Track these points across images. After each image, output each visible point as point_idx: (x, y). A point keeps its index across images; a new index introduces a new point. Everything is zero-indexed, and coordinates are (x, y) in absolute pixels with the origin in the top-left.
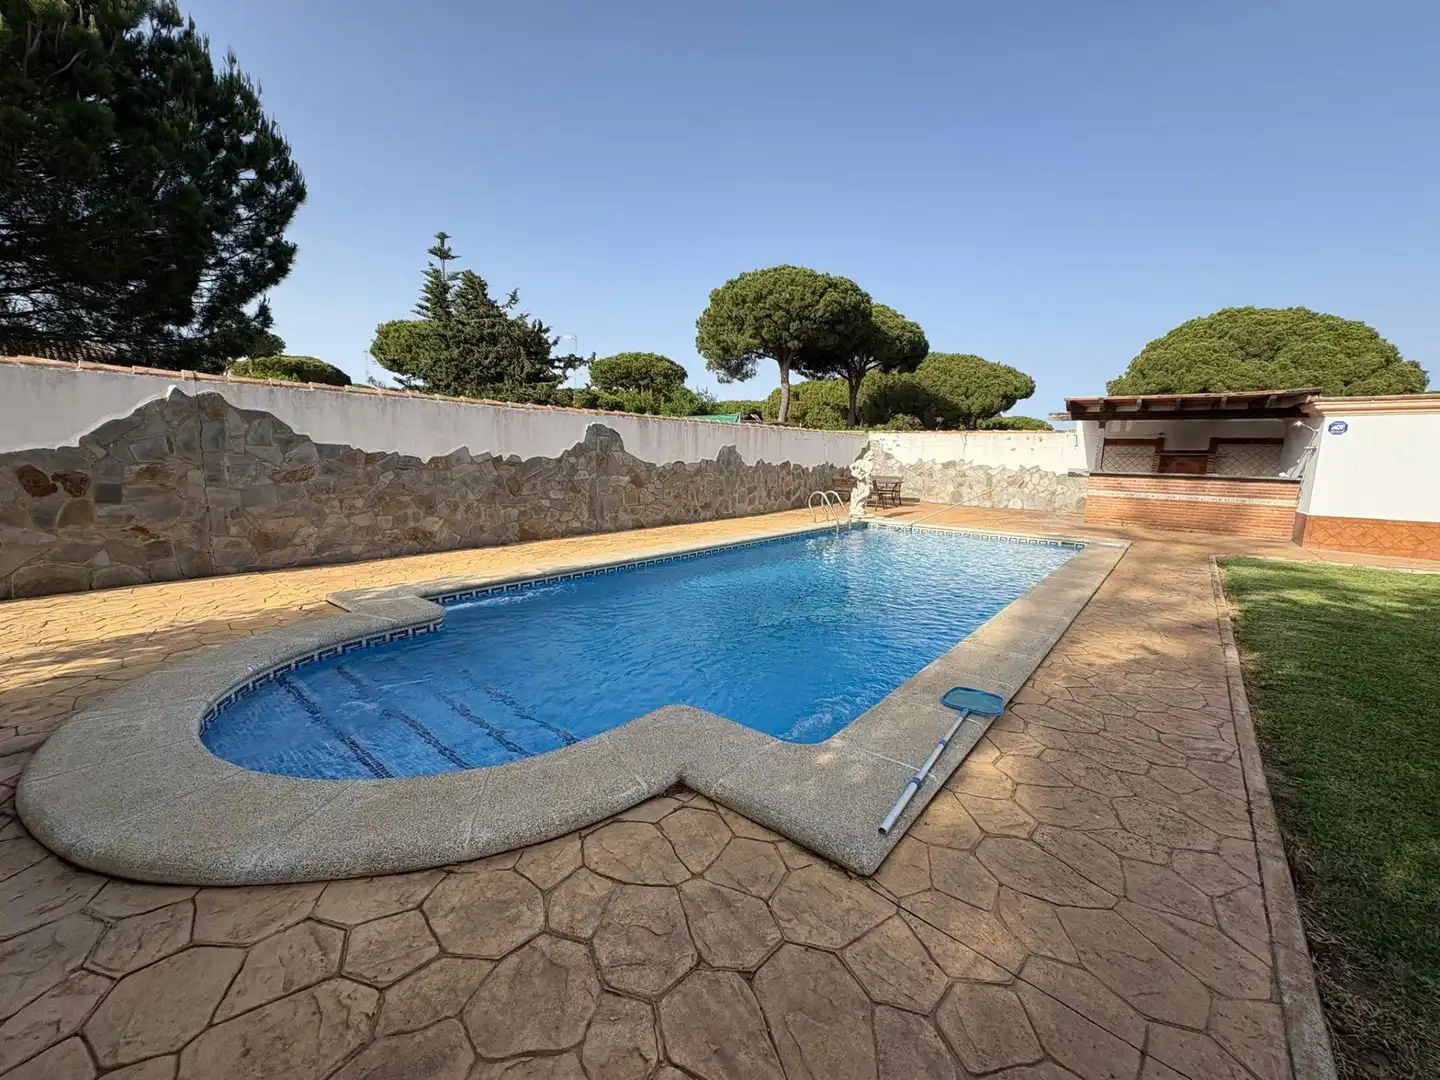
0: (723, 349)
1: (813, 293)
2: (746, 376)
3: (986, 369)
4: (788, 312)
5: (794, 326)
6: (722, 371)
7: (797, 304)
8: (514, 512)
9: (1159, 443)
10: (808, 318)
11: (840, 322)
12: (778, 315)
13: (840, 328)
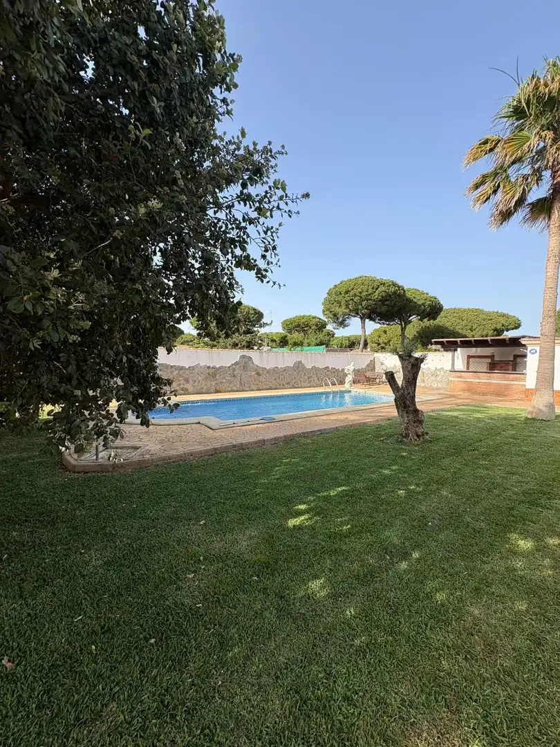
0: (333, 315)
1: (373, 288)
2: (346, 326)
3: (484, 316)
4: (361, 297)
5: (364, 303)
6: (334, 324)
7: (364, 294)
8: (213, 383)
9: (492, 357)
10: (371, 300)
11: (387, 300)
12: (356, 299)
13: (387, 303)
